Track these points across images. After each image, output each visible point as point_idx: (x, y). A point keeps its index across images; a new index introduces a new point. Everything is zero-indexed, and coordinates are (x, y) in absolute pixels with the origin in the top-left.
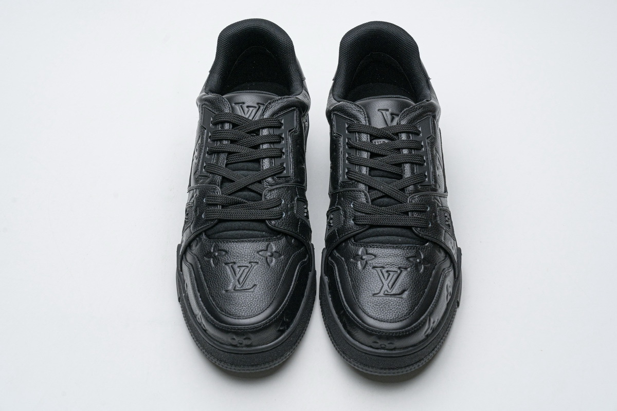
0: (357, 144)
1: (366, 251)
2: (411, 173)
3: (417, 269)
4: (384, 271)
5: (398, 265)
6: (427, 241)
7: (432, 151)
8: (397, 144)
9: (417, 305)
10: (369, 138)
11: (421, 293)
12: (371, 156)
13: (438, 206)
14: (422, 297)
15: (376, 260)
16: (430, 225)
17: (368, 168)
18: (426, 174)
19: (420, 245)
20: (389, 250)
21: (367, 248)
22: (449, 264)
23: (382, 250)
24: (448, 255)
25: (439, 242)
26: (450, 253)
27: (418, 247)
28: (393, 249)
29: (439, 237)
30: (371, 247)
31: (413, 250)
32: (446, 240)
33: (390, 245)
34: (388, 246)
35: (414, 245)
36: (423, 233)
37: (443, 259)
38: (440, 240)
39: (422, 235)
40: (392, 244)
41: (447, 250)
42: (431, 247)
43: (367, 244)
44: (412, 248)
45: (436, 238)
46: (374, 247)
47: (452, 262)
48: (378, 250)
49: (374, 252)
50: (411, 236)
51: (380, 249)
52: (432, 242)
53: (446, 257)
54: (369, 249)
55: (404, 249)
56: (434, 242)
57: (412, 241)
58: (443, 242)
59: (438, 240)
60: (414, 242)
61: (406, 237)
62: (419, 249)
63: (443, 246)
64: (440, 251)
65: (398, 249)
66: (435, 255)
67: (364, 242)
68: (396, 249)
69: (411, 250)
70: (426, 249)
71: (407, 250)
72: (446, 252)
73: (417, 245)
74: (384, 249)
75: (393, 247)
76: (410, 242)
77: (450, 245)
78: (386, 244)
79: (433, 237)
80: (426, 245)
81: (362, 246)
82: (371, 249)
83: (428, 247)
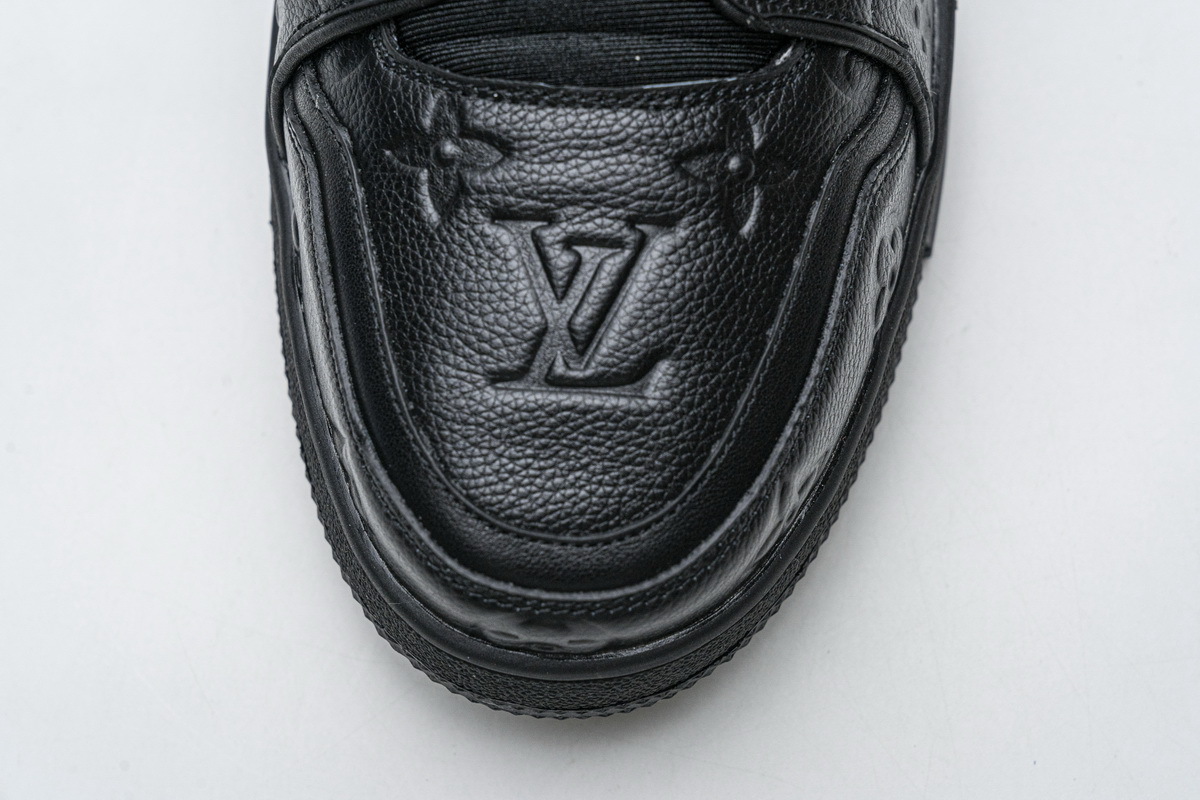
1: (461, 113)
3: (730, 220)
4: (552, 235)
5: (624, 204)
6: (783, 42)
9: (722, 427)
11: (745, 354)
14: (746, 377)
15: (507, 174)
19: (741, 71)
20: (577, 115)
21: (464, 94)
22: (896, 121)
23: (542, 113)
24: (888, 80)
25: (846, 38)
26: (900, 69)
27: (733, 85)
28: (599, 113)
29: (848, 7)
30: (483, 95)
31: (707, 109)
32: (886, 5)
33: (584, 89)
34: (575, 93)
35: (712, 76)
36: (766, 7)
37: (866, 109)
38: (854, 25)
39: (757, 18)
40: (592, 85)
41: (889, 61)
42: (802, 71)
43: (464, 74)
44: (702, 97)
45: (832, 21)
46: (500, 99)
47: (908, 108)
48: (521, 114)
49: (499, 121)
50: (698, 25)
51: (533, 107)
52: (809, 42)
53: (878, 96)
54: (473, 104)
55: (658, 108)
56: (819, 42)
57: (705, 57)
58: (870, 26)
59: (842, 27)
60: (712, 63)
61: (669, 33)
62: (741, 95)
63: (868, 47)
64: (849, 77)
65: (629, 110)
66: (824, 108)
67: (449, 60)
68: (615, 112)
69: (698, 108)
70: (779, 86)
71: (673, 115)
72: (883, 68)
73: (730, 76)
74: (553, 113)
75: (600, 99)
76: (693, 63)
77: (902, 21)
78: (565, 83)
79: (818, 18)
80: (778, 63)
81: (437, 82)
82: (484, 104)
83: (789, 76)
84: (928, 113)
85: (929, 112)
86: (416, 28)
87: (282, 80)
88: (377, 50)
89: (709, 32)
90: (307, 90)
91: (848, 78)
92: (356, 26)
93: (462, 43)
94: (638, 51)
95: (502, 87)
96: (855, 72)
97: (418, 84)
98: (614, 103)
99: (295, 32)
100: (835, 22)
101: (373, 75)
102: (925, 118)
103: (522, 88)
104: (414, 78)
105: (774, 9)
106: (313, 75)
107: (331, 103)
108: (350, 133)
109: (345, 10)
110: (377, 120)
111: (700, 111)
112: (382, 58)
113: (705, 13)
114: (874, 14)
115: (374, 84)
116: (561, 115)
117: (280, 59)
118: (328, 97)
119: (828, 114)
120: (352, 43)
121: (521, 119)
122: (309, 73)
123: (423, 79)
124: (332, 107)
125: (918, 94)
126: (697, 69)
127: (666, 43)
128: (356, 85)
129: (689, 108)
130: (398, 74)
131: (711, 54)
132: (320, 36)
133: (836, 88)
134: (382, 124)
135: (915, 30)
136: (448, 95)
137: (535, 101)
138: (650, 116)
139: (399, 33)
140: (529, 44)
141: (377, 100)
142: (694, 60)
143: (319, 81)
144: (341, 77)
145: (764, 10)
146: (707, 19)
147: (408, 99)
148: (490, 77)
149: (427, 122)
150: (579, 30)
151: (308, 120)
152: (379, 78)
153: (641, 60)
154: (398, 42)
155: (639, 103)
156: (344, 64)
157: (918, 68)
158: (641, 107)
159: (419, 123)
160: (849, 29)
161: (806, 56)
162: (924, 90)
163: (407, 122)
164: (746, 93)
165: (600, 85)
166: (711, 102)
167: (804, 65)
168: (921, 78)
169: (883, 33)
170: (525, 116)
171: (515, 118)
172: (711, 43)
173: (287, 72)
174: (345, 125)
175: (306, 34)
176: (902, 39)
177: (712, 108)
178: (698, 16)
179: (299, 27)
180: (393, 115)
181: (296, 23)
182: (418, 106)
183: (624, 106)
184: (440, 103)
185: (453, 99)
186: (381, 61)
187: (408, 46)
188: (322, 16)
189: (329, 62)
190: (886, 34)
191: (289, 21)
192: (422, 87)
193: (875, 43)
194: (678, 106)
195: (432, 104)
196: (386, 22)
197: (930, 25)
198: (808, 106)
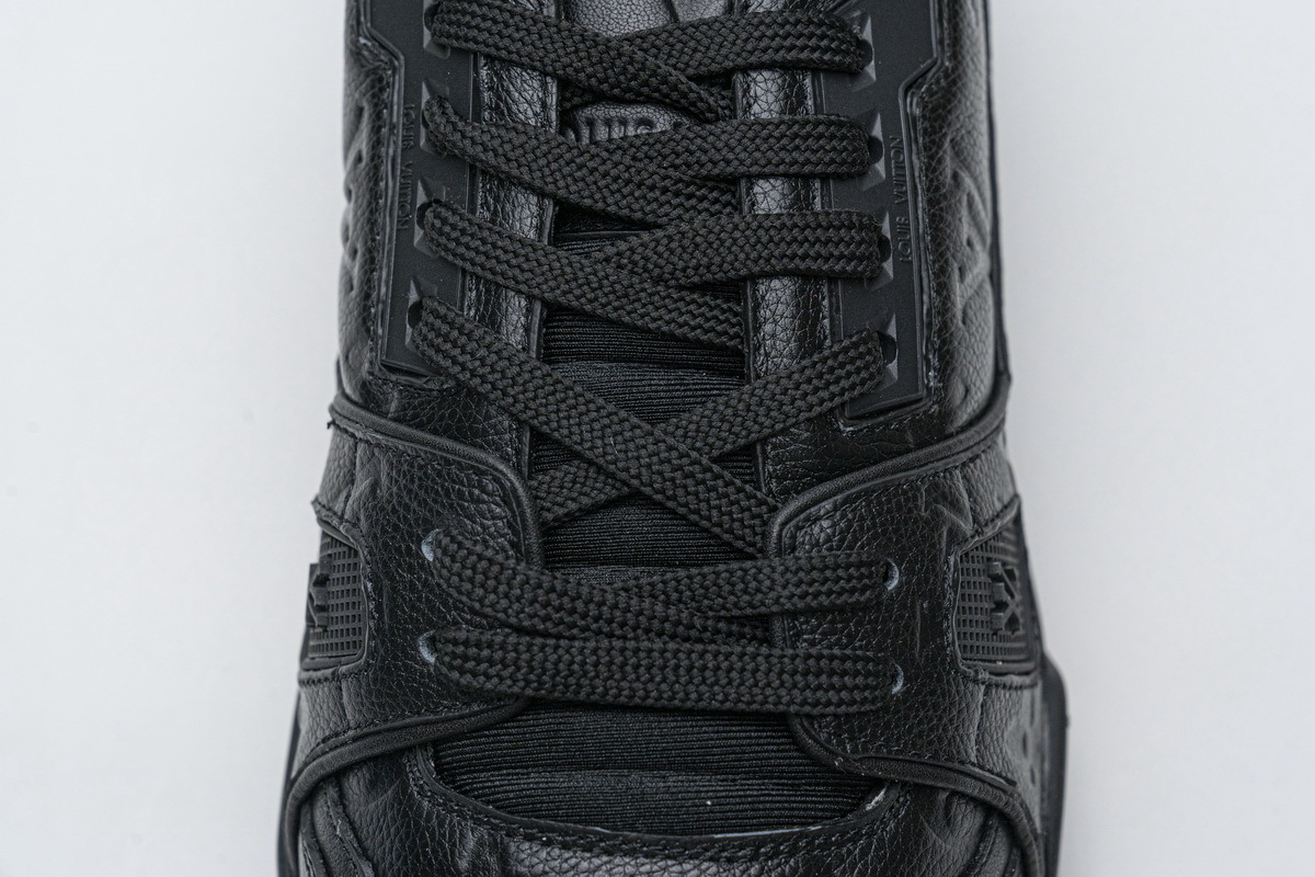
0: (476, 138)
1: (504, 858)
2: (800, 340)
6: (875, 785)
7: (932, 166)
8: (720, 145)
10: (553, 100)
12: (559, 221)
13: (955, 536)
16: (897, 688)
17: (538, 307)
18: (892, 331)
19: (827, 818)
20: (637, 866)
21: (508, 835)
22: (1001, 867)
23: (596, 861)
24: (993, 822)
25: (947, 780)
26: (1007, 810)
27: (817, 834)
28: (661, 864)
29: (949, 744)
30: (529, 838)
31: (786, 862)
32: (992, 738)
33: (647, 836)
34: (635, 840)
35: (793, 824)
36: (857, 746)
37: (968, 857)
38: (956, 765)
39: (846, 759)
40: (656, 832)
41: (995, 802)
42: (896, 817)
43: (509, 812)
44: (782, 848)
45: (931, 762)
46: (549, 843)
47: (1015, 851)
48: (573, 861)
49: (547, 869)
50: (779, 765)
51: (588, 855)
52: (905, 784)
53: (980, 842)
54: (518, 847)
55: (729, 860)
56: (916, 785)
57: (786, 802)
58: (973, 764)
59: (941, 767)
60: (793, 809)
61: (745, 773)
62: (827, 845)
63: (972, 788)
64: (949, 821)
65: (697, 862)
66: (920, 860)
67: (493, 794)
68: (680, 864)
69: (776, 861)
70: (870, 835)
71: (748, 869)
72: (988, 810)
73: (813, 824)
74: (609, 862)
75: (665, 848)
76: (772, 809)
77: (1009, 753)
78: (624, 828)
79: (915, 759)
80: (869, 807)
81: (479, 819)
82: (531, 848)
83: (882, 822)
84: (1037, 856)
85: (1039, 854)
86: (457, 754)
87: (300, 796)
88: (411, 775)
89: (791, 772)
90: (328, 813)
91: (948, 824)
92: (389, 747)
93: (508, 774)
94: (710, 794)
95: (553, 830)
96: (955, 816)
97: (456, 819)
98: (681, 854)
99: (318, 745)
100: (935, 762)
101: (404, 802)
102: (1034, 862)
103: (575, 832)
104: (451, 811)
105: (865, 749)
106: (336, 796)
107: (354, 830)
108: (375, 869)
109: (378, 728)
110: (406, 857)
111: (779, 865)
112: (415, 785)
113: (787, 751)
114: (978, 750)
115: (405, 815)
116: (618, 866)
117: (300, 772)
118: (351, 823)
119: (924, 868)
120: (385, 766)
121: (573, 867)
122: (332, 792)
123: (461, 814)
124: (356, 836)
125: (1027, 836)
126: (775, 817)
127: (742, 785)
128: (385, 815)
129: (766, 860)
130: (433, 804)
131: (792, 798)
132: (345, 755)
133: (934, 836)
134: (412, 863)
135: (1024, 760)
136: (490, 835)
137: (588, 848)
138: (721, 870)
139: (436, 758)
140: (585, 781)
141: (407, 834)
142: (773, 806)
143: (342, 804)
144: (367, 802)
145: (855, 751)
146: (790, 758)
147: (444, 836)
148: (537, 817)
149: (463, 864)
150: (643, 768)
151: (328, 847)
152: (411, 809)
153: (713, 805)
154: (435, 768)
155: (709, 854)
156: (373, 786)
157: (1027, 808)
158: (711, 859)
159: (455, 865)
160: (951, 769)
161: (901, 799)
162: (1034, 831)
163: (440, 863)
164: (832, 844)
165: (665, 832)
166: (791, 854)
167: (898, 810)
168: (1030, 819)
169: (989, 771)
170: (577, 864)
171: (565, 866)
172: (791, 785)
173: (306, 788)
174: (369, 859)
175: (331, 750)
176: (1009, 775)
177: (792, 862)
178: (779, 754)
179: (324, 741)
180: (425, 854)
181: (320, 736)
182: (454, 845)
183: (691, 858)
184: (480, 843)
185: (495, 840)
186: (415, 788)
187: (445, 772)
188: (351, 733)
189: (355, 783)
190: (991, 771)
191: (312, 730)
192: (459, 824)
193: (979, 784)
194: (753, 858)
195: (471, 842)
196: (423, 746)
197: (1039, 748)
198: (903, 856)
